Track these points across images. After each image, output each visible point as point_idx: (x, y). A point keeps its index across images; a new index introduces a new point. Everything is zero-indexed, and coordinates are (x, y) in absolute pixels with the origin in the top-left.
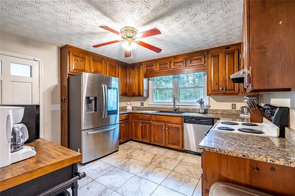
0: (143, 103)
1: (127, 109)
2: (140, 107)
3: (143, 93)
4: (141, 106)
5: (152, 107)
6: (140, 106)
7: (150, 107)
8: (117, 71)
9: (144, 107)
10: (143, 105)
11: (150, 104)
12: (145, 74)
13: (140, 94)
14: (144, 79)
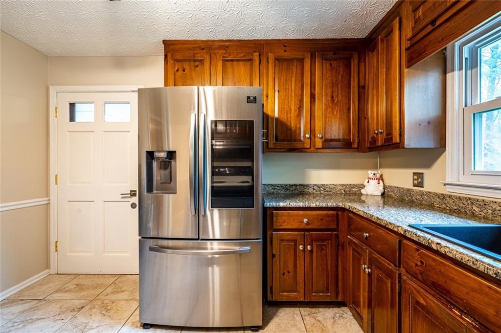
0: (420, 176)
1: (363, 191)
2: (409, 190)
3: (401, 135)
4: (414, 185)
5: (460, 198)
6: (411, 186)
7: (450, 196)
8: (307, 80)
9: (422, 194)
10: (421, 185)
11: (448, 181)
12: (411, 46)
13: (392, 138)
14: (406, 70)
